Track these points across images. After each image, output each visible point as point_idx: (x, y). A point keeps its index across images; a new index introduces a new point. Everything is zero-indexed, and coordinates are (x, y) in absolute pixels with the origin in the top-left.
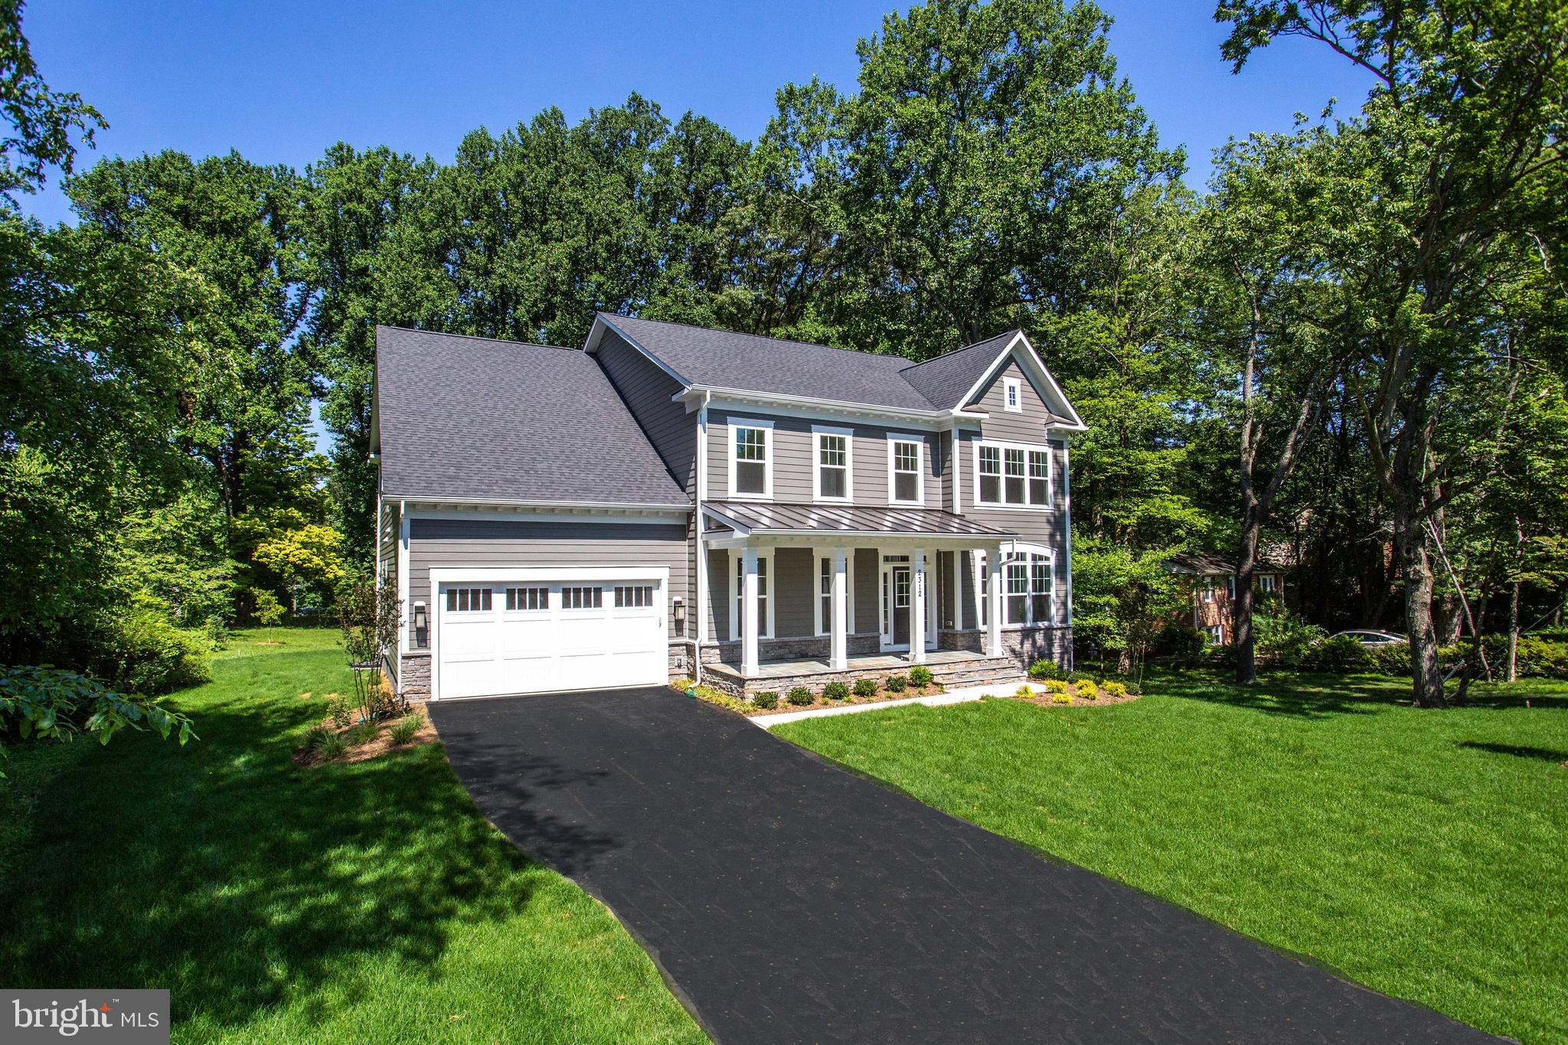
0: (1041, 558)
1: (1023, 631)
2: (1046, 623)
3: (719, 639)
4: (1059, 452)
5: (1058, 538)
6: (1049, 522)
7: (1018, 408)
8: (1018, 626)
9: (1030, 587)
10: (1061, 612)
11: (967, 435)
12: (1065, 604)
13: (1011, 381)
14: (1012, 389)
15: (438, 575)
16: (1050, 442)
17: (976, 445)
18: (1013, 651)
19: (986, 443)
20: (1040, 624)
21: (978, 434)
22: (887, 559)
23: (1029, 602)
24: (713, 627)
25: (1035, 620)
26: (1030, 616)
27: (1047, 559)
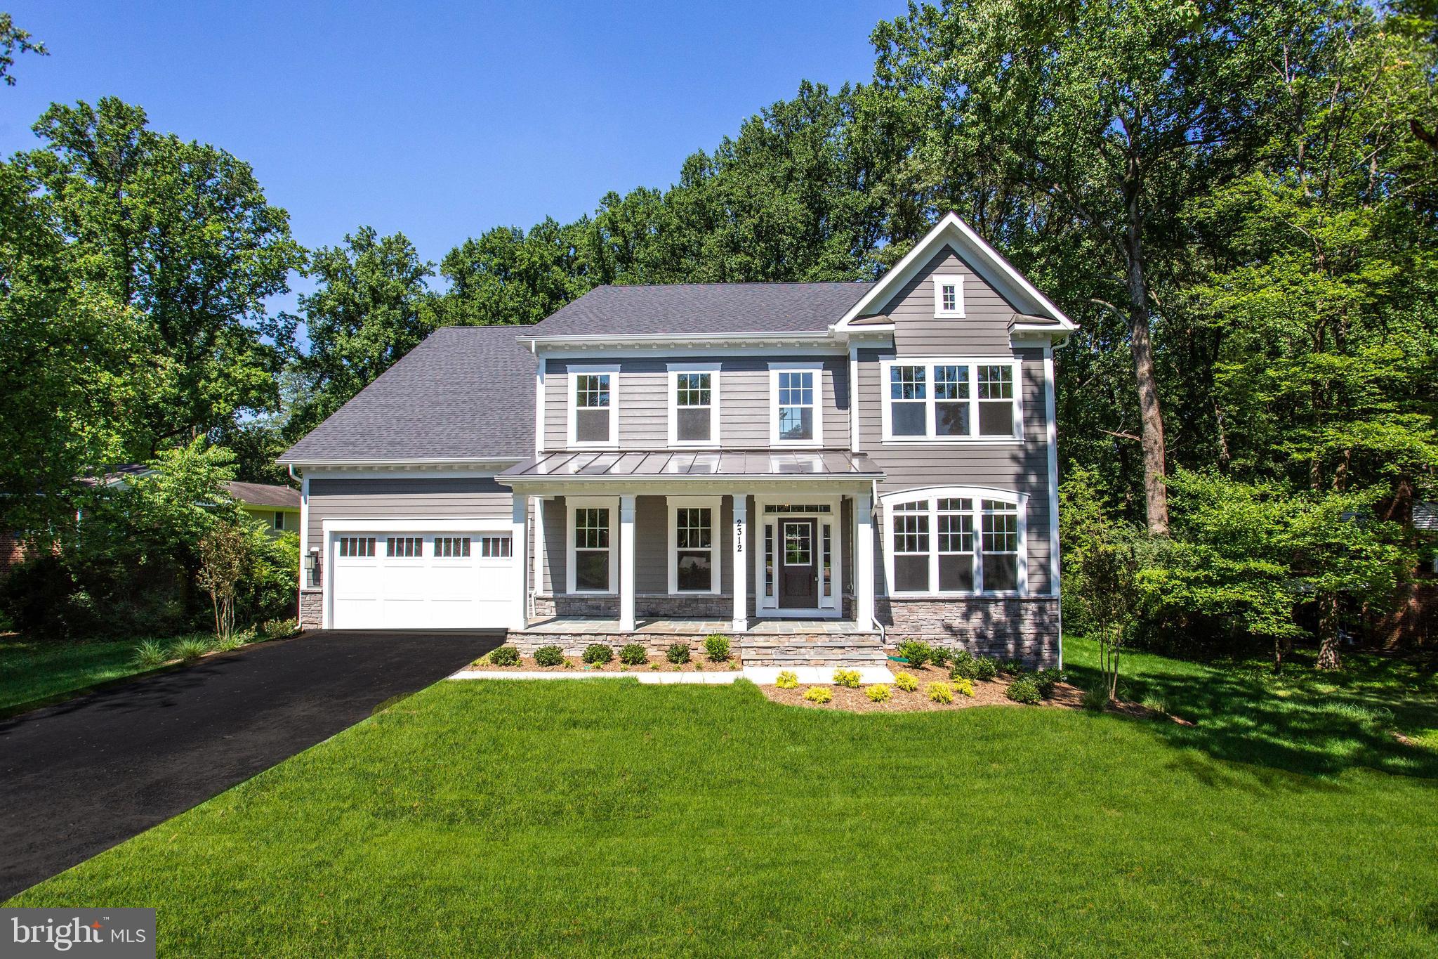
0: (999, 505)
1: (967, 600)
2: (1009, 593)
3: (555, 591)
4: (1033, 364)
5: (1033, 479)
6: (1014, 458)
7: (959, 311)
8: (961, 594)
9: (978, 543)
10: (1039, 578)
11: (869, 355)
12: (1045, 568)
13: (945, 278)
14: (949, 290)
15: (330, 526)
16: (1017, 352)
17: (886, 365)
18: (948, 628)
19: (901, 362)
20: (999, 594)
21: (891, 352)
22: (769, 509)
23: (976, 563)
24: (549, 579)
25: (988, 586)
26: (978, 580)
27: (1012, 507)
